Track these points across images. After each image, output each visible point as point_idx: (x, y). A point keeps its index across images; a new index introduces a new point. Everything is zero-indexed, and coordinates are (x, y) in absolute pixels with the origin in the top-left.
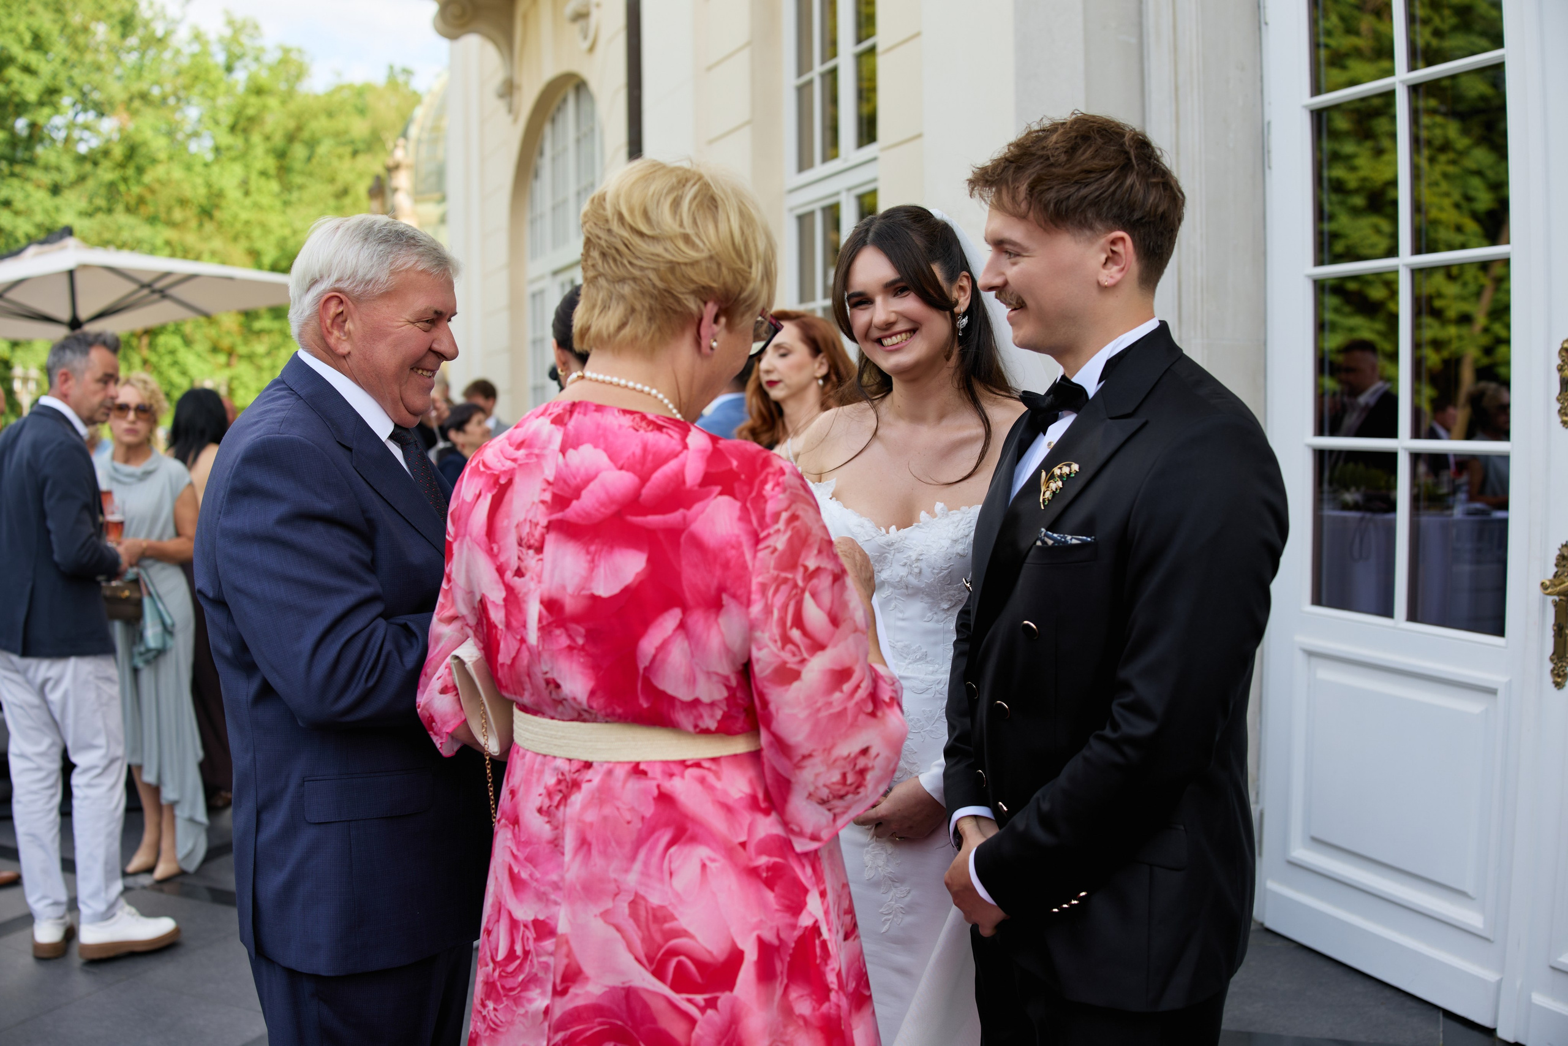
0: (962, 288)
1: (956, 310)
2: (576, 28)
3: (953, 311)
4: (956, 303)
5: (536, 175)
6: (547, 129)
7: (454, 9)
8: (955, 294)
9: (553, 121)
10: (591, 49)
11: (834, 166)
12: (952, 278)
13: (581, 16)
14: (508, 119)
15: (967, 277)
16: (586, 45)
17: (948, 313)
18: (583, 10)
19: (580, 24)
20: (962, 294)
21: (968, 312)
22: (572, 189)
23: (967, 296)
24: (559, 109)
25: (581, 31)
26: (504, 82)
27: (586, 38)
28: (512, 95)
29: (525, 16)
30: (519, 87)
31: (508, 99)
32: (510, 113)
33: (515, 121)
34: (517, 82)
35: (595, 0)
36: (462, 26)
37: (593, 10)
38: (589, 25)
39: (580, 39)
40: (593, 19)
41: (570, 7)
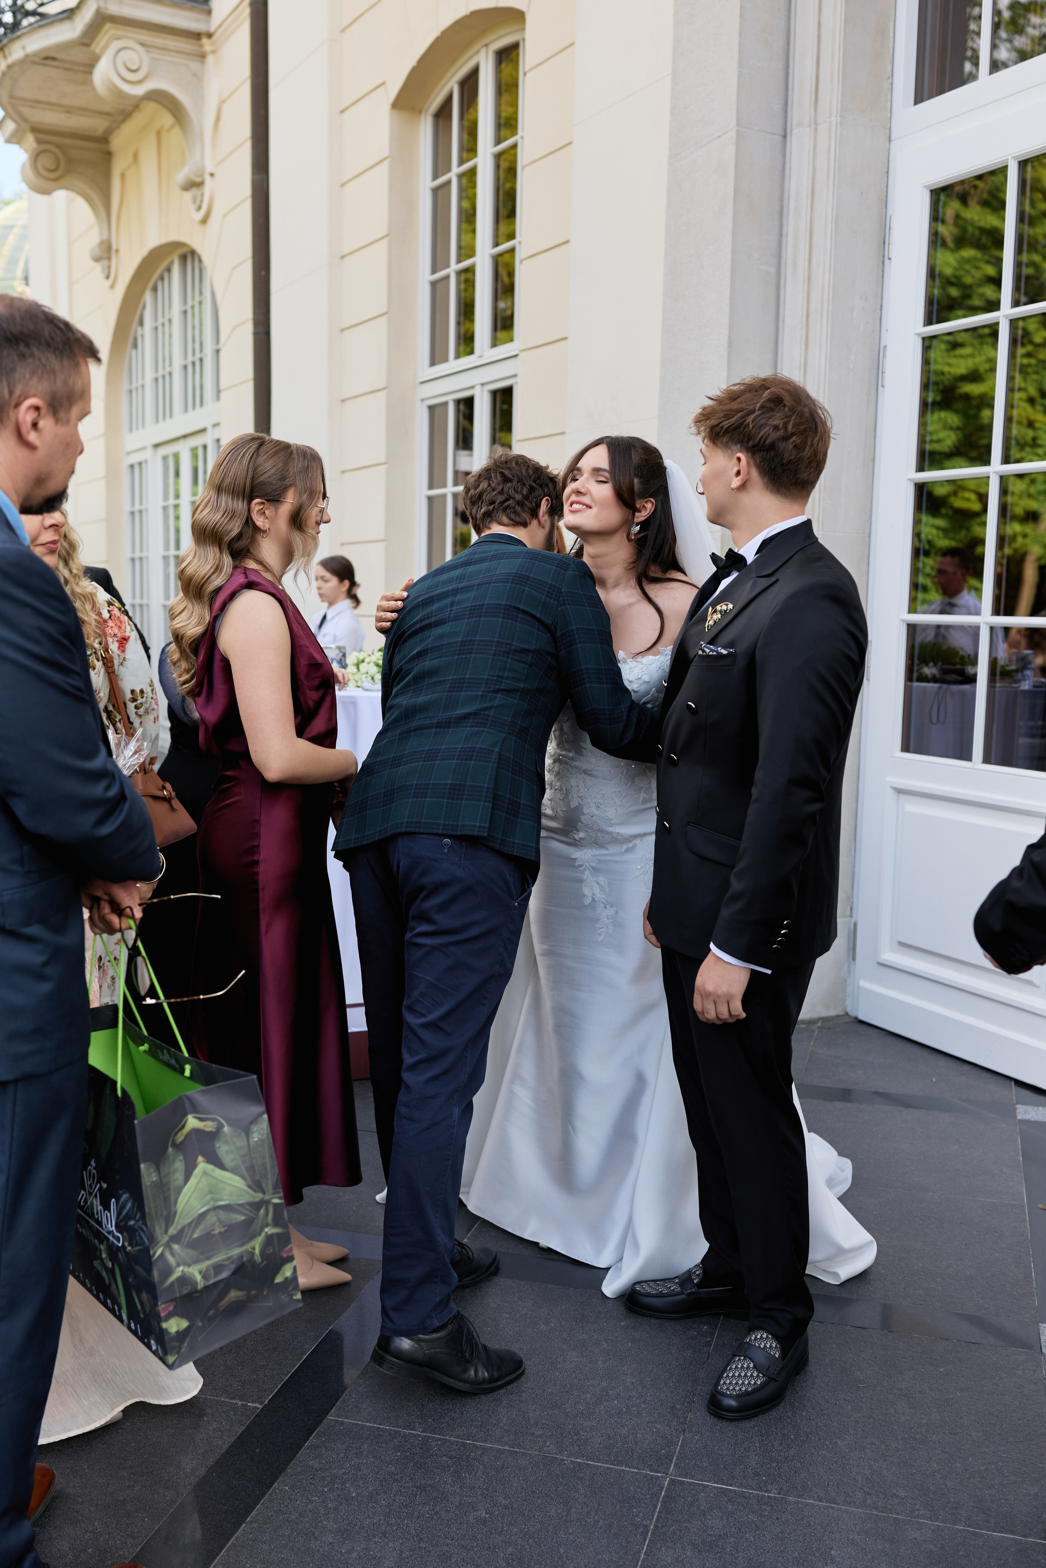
2: (188, 196)
5: (135, 346)
6: (148, 296)
7: (46, 161)
9: (155, 289)
10: (205, 220)
11: (467, 361)
13: (194, 185)
14: (105, 283)
16: (201, 214)
18: (198, 180)
19: (194, 191)
22: (178, 362)
24: (162, 278)
25: (194, 200)
26: (101, 243)
27: (199, 208)
28: (109, 259)
29: (123, 176)
30: (117, 251)
31: (105, 263)
32: (108, 277)
33: (112, 287)
34: (114, 247)
35: (209, 169)
36: (56, 180)
37: (208, 180)
38: (202, 195)
39: (192, 208)
40: (207, 189)
41: (183, 174)
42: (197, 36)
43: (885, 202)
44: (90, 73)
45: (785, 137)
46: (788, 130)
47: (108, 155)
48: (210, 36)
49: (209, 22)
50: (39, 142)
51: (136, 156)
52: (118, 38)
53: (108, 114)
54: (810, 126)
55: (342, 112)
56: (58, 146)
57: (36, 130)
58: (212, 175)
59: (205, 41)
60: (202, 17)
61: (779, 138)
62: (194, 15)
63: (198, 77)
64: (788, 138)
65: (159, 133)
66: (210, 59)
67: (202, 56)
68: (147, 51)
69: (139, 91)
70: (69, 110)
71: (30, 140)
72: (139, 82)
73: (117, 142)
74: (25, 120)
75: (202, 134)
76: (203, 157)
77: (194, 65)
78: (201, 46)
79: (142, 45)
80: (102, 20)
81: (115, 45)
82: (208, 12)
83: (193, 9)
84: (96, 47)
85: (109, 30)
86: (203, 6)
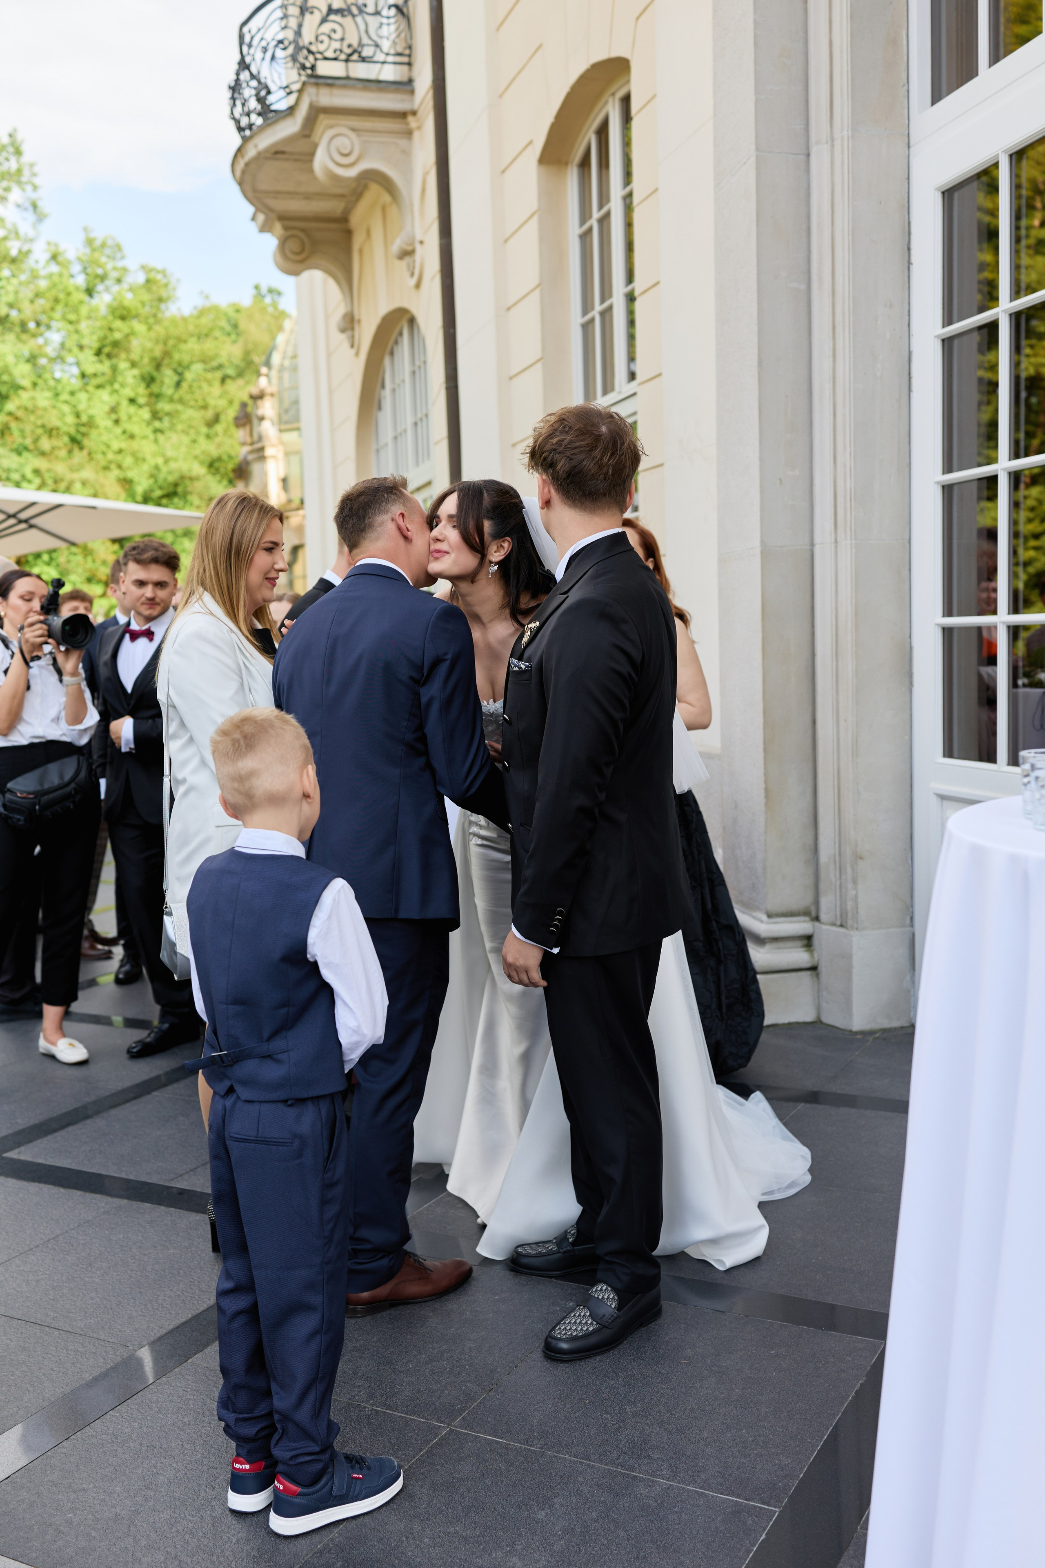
2: (403, 264)
5: (380, 408)
6: (387, 360)
7: (293, 245)
9: (392, 354)
10: (418, 286)
13: (407, 253)
14: (353, 352)
16: (413, 282)
18: (409, 248)
19: (407, 259)
22: (410, 420)
24: (396, 342)
25: (408, 266)
26: (345, 316)
27: (412, 274)
28: (353, 329)
29: (361, 251)
30: (359, 321)
31: (349, 333)
32: (352, 346)
33: (357, 354)
34: (356, 317)
35: (419, 237)
36: (302, 261)
37: (419, 248)
38: (414, 262)
39: (407, 274)
40: (418, 257)
41: (397, 246)
42: (403, 115)
44: (311, 161)
45: (808, 155)
46: (810, 149)
47: (348, 233)
48: (414, 113)
49: (412, 101)
50: (286, 228)
51: (368, 233)
52: (331, 127)
53: (342, 196)
54: (828, 142)
55: (503, 172)
56: (303, 230)
57: (282, 218)
58: (421, 242)
59: (410, 119)
60: (406, 97)
61: (804, 158)
62: (399, 96)
63: (408, 156)
64: (811, 157)
65: (384, 209)
66: (416, 135)
67: (409, 133)
68: (359, 136)
69: (352, 173)
70: (307, 197)
71: (278, 227)
72: (352, 165)
73: (355, 220)
74: (271, 210)
75: (412, 205)
76: (413, 226)
77: (403, 142)
78: (407, 124)
79: (353, 130)
80: (316, 113)
81: (330, 133)
82: (412, 92)
83: (396, 91)
84: (315, 137)
85: (323, 121)
86: (406, 86)
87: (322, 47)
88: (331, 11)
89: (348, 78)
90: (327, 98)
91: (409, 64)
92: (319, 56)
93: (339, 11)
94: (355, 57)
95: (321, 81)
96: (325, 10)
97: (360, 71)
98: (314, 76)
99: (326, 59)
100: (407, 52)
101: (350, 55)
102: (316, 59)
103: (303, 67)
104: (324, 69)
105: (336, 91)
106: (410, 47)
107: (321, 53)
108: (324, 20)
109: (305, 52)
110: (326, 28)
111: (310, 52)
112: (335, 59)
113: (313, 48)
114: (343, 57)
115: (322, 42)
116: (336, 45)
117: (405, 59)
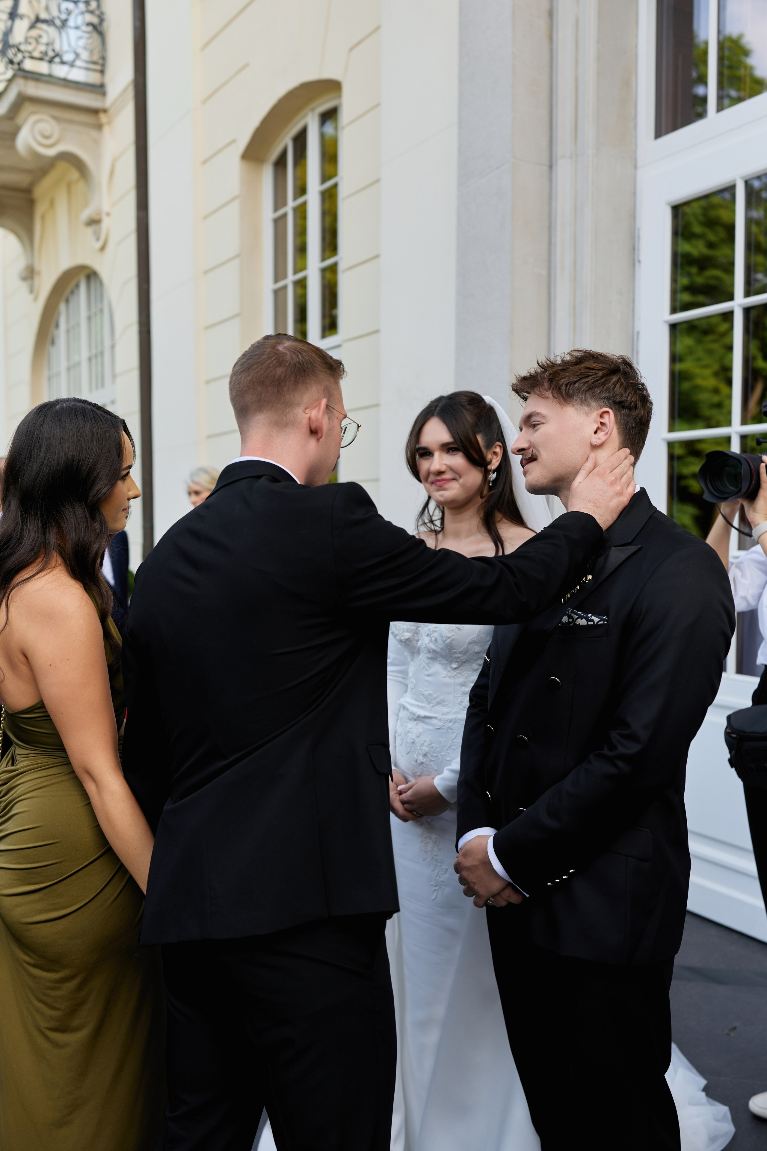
0: (495, 453)
1: (489, 467)
2: (90, 230)
3: (487, 468)
4: (490, 463)
5: (53, 344)
6: (62, 306)
8: (489, 456)
9: (68, 301)
10: (102, 248)
12: (489, 445)
13: (94, 222)
14: (31, 297)
15: (500, 446)
16: (99, 245)
17: (483, 469)
18: (96, 217)
19: (93, 228)
20: (495, 457)
21: (498, 470)
22: (84, 355)
23: (498, 459)
24: (73, 292)
25: (95, 233)
26: (25, 268)
27: (98, 239)
28: (32, 278)
29: (43, 217)
30: (39, 273)
31: (29, 282)
32: (32, 293)
33: (35, 299)
34: (36, 269)
35: (105, 209)
37: (105, 218)
38: (100, 229)
39: (93, 239)
40: (104, 225)
41: (86, 214)
42: (95, 112)
43: (633, 216)
44: (14, 140)
45: (551, 167)
46: (554, 161)
47: (31, 202)
48: (105, 111)
49: (104, 101)
51: (52, 203)
52: (34, 113)
53: (31, 171)
54: (571, 157)
55: (205, 162)
58: (108, 214)
59: (101, 115)
60: (99, 97)
61: (546, 169)
62: (93, 96)
63: (97, 142)
64: (554, 168)
65: (68, 185)
66: (106, 129)
67: (99, 127)
68: (58, 123)
69: (51, 152)
72: (52, 146)
73: (38, 192)
75: (100, 184)
76: (101, 201)
77: (94, 133)
78: (99, 118)
79: (54, 118)
80: (22, 100)
81: (33, 118)
82: (104, 94)
83: (92, 92)
84: (19, 120)
85: (28, 108)
86: (100, 89)
87: (29, 48)
88: (38, 20)
89: (50, 76)
90: (33, 89)
91: (102, 72)
92: (27, 55)
93: (45, 21)
94: (57, 60)
95: (29, 75)
96: (33, 18)
97: (60, 71)
98: (20, 69)
99: (32, 58)
100: (101, 62)
101: (54, 57)
102: (24, 57)
103: (11, 62)
104: (29, 65)
105: (41, 85)
106: (104, 58)
107: (30, 52)
108: (32, 27)
109: (16, 49)
110: (34, 33)
111: (19, 50)
112: (41, 59)
113: (22, 47)
114: (47, 58)
115: (30, 43)
116: (42, 48)
117: (98, 67)
